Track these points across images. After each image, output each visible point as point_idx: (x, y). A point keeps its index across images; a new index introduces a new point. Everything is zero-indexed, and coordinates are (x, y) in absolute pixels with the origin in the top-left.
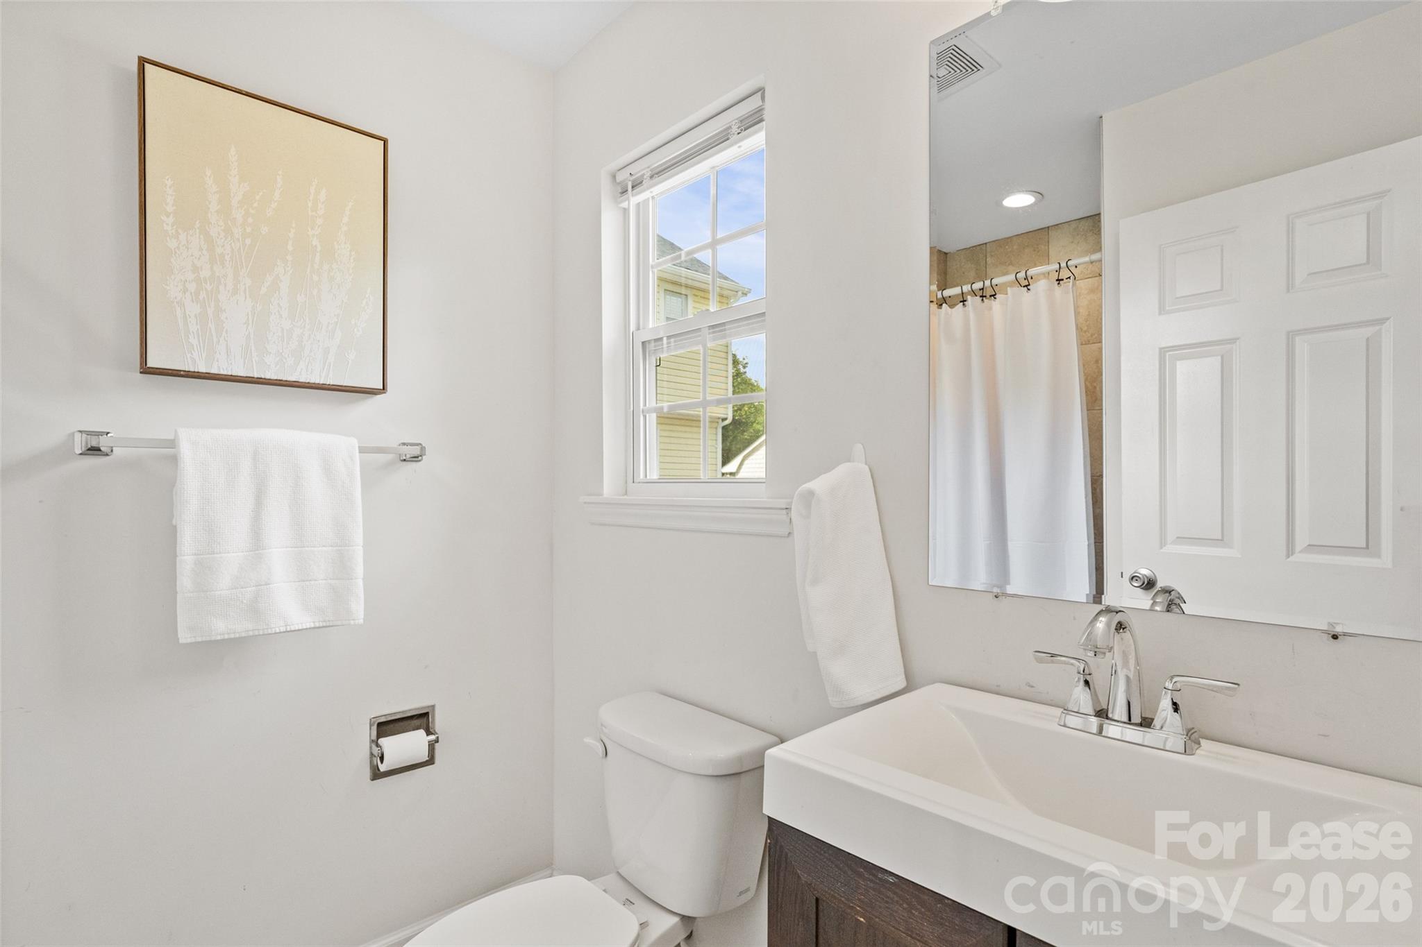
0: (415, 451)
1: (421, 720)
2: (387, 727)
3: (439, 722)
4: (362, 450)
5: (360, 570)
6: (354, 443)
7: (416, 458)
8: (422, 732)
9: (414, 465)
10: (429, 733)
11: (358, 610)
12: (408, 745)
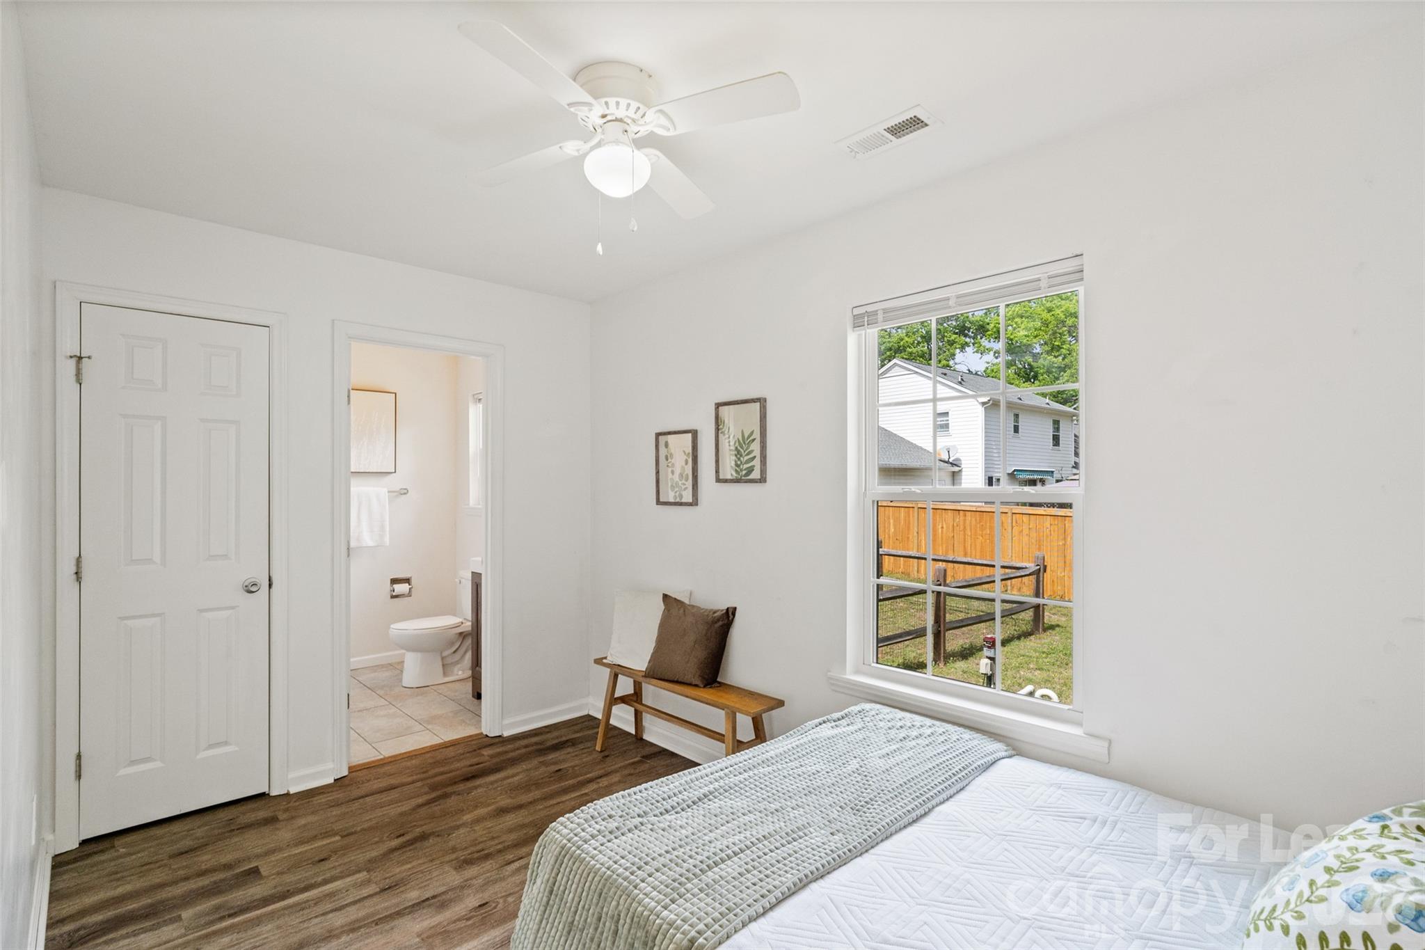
0: (406, 491)
1: (407, 581)
2: (394, 581)
3: (413, 581)
4: (389, 492)
5: (388, 529)
6: (386, 490)
7: (405, 494)
8: (407, 584)
9: (404, 496)
10: (409, 585)
11: (387, 541)
12: (401, 588)
